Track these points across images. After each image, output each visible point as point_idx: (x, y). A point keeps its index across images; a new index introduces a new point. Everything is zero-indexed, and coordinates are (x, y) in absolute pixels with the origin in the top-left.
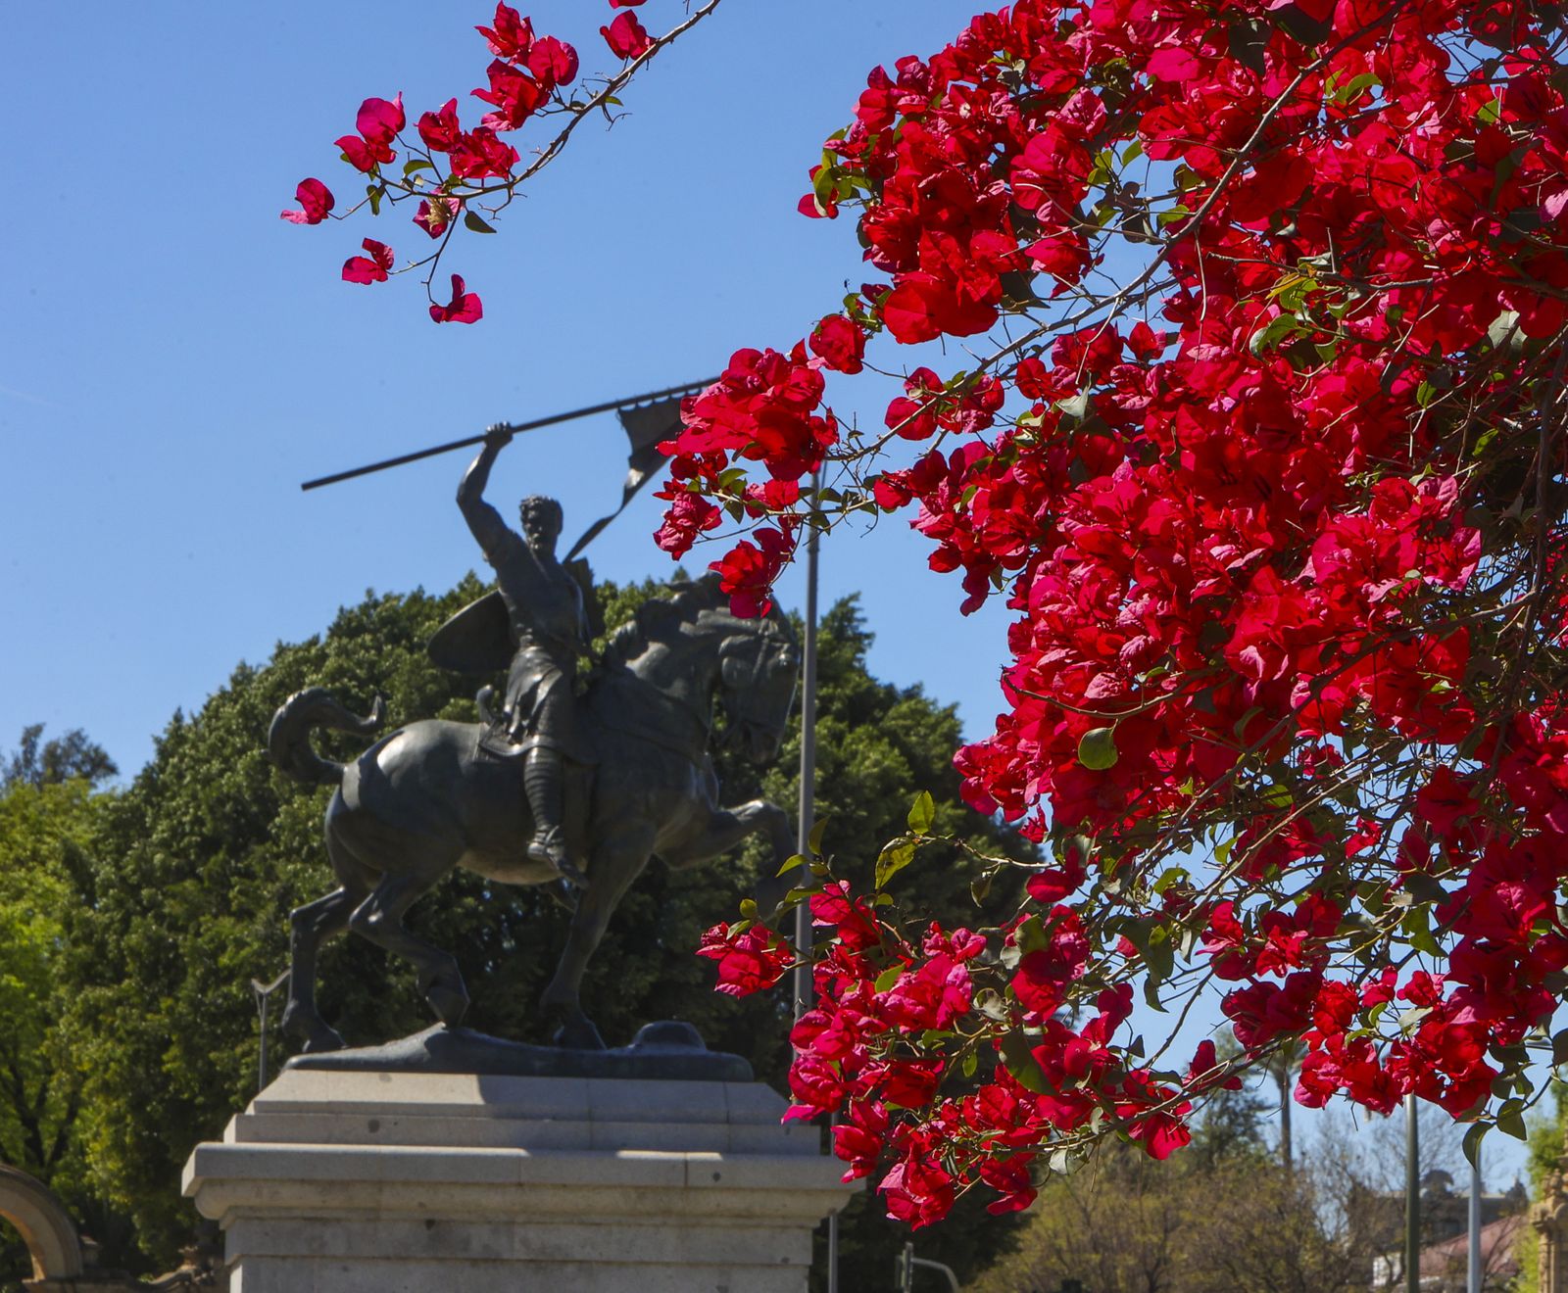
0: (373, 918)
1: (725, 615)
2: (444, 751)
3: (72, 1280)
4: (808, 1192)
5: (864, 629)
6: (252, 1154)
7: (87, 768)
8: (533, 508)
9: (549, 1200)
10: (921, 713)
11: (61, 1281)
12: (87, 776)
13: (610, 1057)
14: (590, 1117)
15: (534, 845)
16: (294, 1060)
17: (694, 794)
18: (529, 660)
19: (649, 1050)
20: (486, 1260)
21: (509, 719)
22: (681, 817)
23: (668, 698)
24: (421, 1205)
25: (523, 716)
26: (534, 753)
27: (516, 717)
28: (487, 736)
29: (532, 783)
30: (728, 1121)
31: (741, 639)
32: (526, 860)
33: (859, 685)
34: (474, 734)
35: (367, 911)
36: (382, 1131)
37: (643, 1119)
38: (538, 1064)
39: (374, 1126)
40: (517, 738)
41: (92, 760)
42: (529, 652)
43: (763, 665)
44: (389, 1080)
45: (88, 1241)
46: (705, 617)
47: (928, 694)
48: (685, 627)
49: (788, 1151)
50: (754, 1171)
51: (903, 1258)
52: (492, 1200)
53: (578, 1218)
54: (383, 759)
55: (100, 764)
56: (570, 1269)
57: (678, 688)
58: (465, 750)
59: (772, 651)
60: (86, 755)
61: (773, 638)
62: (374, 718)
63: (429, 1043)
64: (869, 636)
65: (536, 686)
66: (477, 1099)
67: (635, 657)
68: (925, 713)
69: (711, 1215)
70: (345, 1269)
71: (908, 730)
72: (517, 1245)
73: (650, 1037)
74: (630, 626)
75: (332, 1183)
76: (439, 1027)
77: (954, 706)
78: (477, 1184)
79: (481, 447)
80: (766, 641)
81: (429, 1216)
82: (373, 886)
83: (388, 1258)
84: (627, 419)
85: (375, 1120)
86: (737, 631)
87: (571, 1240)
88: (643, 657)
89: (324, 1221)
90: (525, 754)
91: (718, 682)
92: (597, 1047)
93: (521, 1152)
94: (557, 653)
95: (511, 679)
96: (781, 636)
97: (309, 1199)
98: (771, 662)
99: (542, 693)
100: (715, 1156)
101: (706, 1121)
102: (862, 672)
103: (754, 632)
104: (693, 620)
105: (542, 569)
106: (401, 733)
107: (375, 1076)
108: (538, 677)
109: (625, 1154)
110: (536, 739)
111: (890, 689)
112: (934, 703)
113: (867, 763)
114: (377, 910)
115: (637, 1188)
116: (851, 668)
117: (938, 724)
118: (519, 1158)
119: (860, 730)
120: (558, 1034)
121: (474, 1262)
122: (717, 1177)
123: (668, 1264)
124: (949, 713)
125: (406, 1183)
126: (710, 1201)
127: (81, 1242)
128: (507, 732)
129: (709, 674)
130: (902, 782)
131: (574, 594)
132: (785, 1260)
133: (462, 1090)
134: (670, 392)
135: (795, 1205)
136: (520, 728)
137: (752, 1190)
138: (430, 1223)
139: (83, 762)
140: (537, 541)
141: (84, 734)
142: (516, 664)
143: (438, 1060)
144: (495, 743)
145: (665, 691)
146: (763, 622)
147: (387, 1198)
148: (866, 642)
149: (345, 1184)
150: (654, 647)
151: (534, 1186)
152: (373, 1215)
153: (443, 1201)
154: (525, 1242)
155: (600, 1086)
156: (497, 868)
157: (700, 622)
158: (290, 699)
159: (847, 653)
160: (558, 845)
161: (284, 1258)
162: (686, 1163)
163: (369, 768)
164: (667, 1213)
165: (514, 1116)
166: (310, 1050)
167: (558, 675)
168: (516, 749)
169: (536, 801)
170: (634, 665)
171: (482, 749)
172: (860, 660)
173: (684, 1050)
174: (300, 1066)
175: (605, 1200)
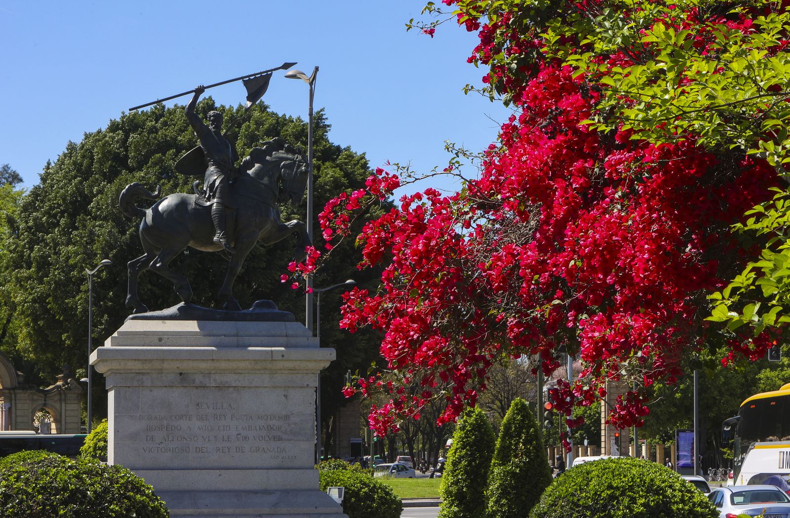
0: (158, 265)
1: (282, 153)
2: (182, 205)
3: (14, 389)
4: (315, 361)
5: (327, 122)
6: (117, 350)
7: (10, 180)
8: (212, 116)
9: (223, 365)
10: (350, 156)
11: (9, 389)
12: (11, 184)
13: (244, 313)
14: (237, 336)
15: (215, 238)
16: (131, 316)
17: (272, 218)
18: (212, 171)
19: (257, 311)
20: (200, 387)
21: (205, 192)
22: (268, 226)
23: (263, 184)
24: (178, 368)
25: (211, 191)
26: (215, 205)
27: (208, 192)
28: (198, 199)
29: (214, 216)
30: (286, 336)
31: (288, 162)
32: (213, 243)
33: (326, 146)
34: (193, 198)
35: (156, 263)
36: (163, 341)
37: (256, 336)
38: (218, 316)
39: (160, 340)
40: (209, 199)
41: (12, 176)
42: (212, 168)
43: (296, 171)
44: (165, 323)
45: (20, 373)
46: (275, 154)
47: (353, 150)
48: (268, 158)
49: (307, 346)
50: (296, 354)
51: (347, 376)
52: (203, 365)
53: (234, 371)
54: (160, 208)
55: (16, 178)
56: (231, 389)
57: (266, 180)
58: (190, 204)
59: (299, 166)
60: (10, 174)
61: (300, 161)
62: (156, 193)
63: (179, 309)
64: (329, 126)
65: (215, 181)
66: (197, 330)
67: (250, 169)
68: (353, 157)
69: (281, 370)
70: (151, 391)
71: (346, 164)
72: (212, 382)
73: (258, 305)
74: (248, 158)
75: (146, 360)
76: (182, 304)
77: (364, 154)
78: (197, 360)
79: (194, 94)
80: (297, 162)
81: (180, 372)
82: (158, 253)
83: (166, 387)
84: (246, 83)
85: (161, 338)
86: (287, 159)
87: (231, 379)
88: (253, 169)
89: (143, 374)
90: (212, 205)
91: (280, 177)
92: (239, 310)
93: (214, 348)
94: (222, 168)
95: (206, 178)
96: (303, 161)
97: (137, 366)
98: (299, 170)
99: (217, 183)
100: (283, 349)
101: (279, 336)
102: (327, 141)
103: (293, 159)
104: (271, 156)
105: (216, 138)
106: (167, 198)
107: (160, 322)
108: (216, 177)
109: (250, 348)
110: (215, 200)
111: (338, 148)
112: (356, 153)
113: (329, 176)
114: (159, 262)
115: (255, 360)
116: (323, 139)
117: (358, 161)
118: (213, 350)
119: (327, 164)
120: (224, 305)
121: (197, 387)
122: (283, 356)
123: (266, 387)
124: (362, 157)
125: (172, 360)
126: (280, 365)
127: (17, 374)
128: (205, 197)
129: (277, 175)
130: (343, 185)
131: (228, 147)
132: (308, 385)
133: (192, 326)
134: (261, 73)
135: (311, 365)
136: (209, 196)
137: (296, 361)
138: (181, 374)
139: (9, 177)
140: (214, 128)
141: (9, 166)
142: (208, 173)
143: (183, 315)
144: (200, 201)
145: (261, 181)
146: (296, 156)
147: (166, 365)
148: (328, 129)
149: (151, 361)
150: (257, 165)
151: (218, 360)
152: (161, 371)
153: (185, 366)
154: (215, 380)
155: (241, 324)
156: (202, 246)
157: (273, 156)
158: (127, 187)
159: (320, 133)
160: (224, 238)
161: (129, 387)
162: (272, 351)
163: (156, 211)
164: (265, 369)
165: (210, 336)
166: (136, 313)
167: (222, 177)
168: (208, 204)
169: (216, 222)
170: (250, 172)
171: (196, 204)
172: (326, 135)
173: (270, 310)
174: (133, 319)
175: (242, 365)
